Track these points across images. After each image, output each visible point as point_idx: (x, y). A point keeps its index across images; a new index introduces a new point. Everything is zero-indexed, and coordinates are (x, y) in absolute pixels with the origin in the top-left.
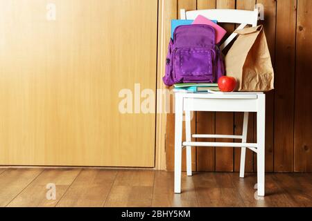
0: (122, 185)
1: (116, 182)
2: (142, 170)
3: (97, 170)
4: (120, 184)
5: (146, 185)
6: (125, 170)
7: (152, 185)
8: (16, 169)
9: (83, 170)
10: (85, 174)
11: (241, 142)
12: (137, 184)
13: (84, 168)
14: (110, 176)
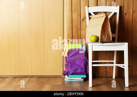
0: (48, 84)
1: (46, 83)
2: (57, 77)
3: (38, 77)
4: (47, 84)
5: (58, 84)
6: (50, 77)
7: (61, 84)
8: (2, 77)
9: (31, 77)
10: (32, 79)
11: (113, 64)
12: (55, 84)
13: (32, 77)
14: (43, 80)
